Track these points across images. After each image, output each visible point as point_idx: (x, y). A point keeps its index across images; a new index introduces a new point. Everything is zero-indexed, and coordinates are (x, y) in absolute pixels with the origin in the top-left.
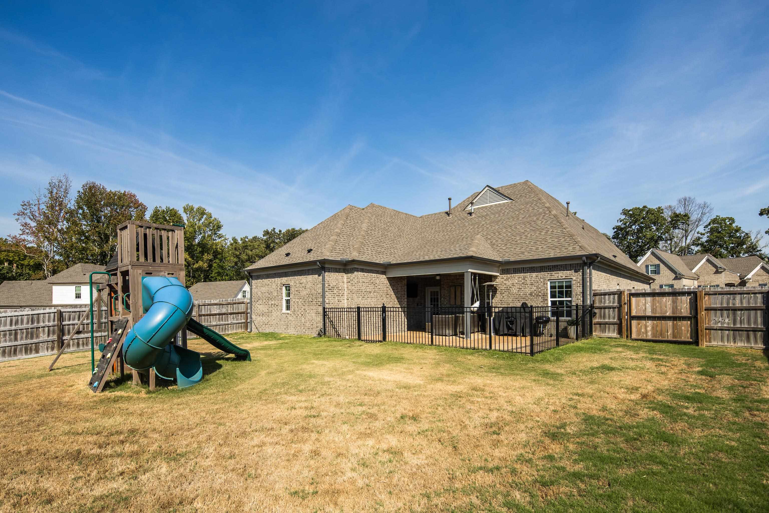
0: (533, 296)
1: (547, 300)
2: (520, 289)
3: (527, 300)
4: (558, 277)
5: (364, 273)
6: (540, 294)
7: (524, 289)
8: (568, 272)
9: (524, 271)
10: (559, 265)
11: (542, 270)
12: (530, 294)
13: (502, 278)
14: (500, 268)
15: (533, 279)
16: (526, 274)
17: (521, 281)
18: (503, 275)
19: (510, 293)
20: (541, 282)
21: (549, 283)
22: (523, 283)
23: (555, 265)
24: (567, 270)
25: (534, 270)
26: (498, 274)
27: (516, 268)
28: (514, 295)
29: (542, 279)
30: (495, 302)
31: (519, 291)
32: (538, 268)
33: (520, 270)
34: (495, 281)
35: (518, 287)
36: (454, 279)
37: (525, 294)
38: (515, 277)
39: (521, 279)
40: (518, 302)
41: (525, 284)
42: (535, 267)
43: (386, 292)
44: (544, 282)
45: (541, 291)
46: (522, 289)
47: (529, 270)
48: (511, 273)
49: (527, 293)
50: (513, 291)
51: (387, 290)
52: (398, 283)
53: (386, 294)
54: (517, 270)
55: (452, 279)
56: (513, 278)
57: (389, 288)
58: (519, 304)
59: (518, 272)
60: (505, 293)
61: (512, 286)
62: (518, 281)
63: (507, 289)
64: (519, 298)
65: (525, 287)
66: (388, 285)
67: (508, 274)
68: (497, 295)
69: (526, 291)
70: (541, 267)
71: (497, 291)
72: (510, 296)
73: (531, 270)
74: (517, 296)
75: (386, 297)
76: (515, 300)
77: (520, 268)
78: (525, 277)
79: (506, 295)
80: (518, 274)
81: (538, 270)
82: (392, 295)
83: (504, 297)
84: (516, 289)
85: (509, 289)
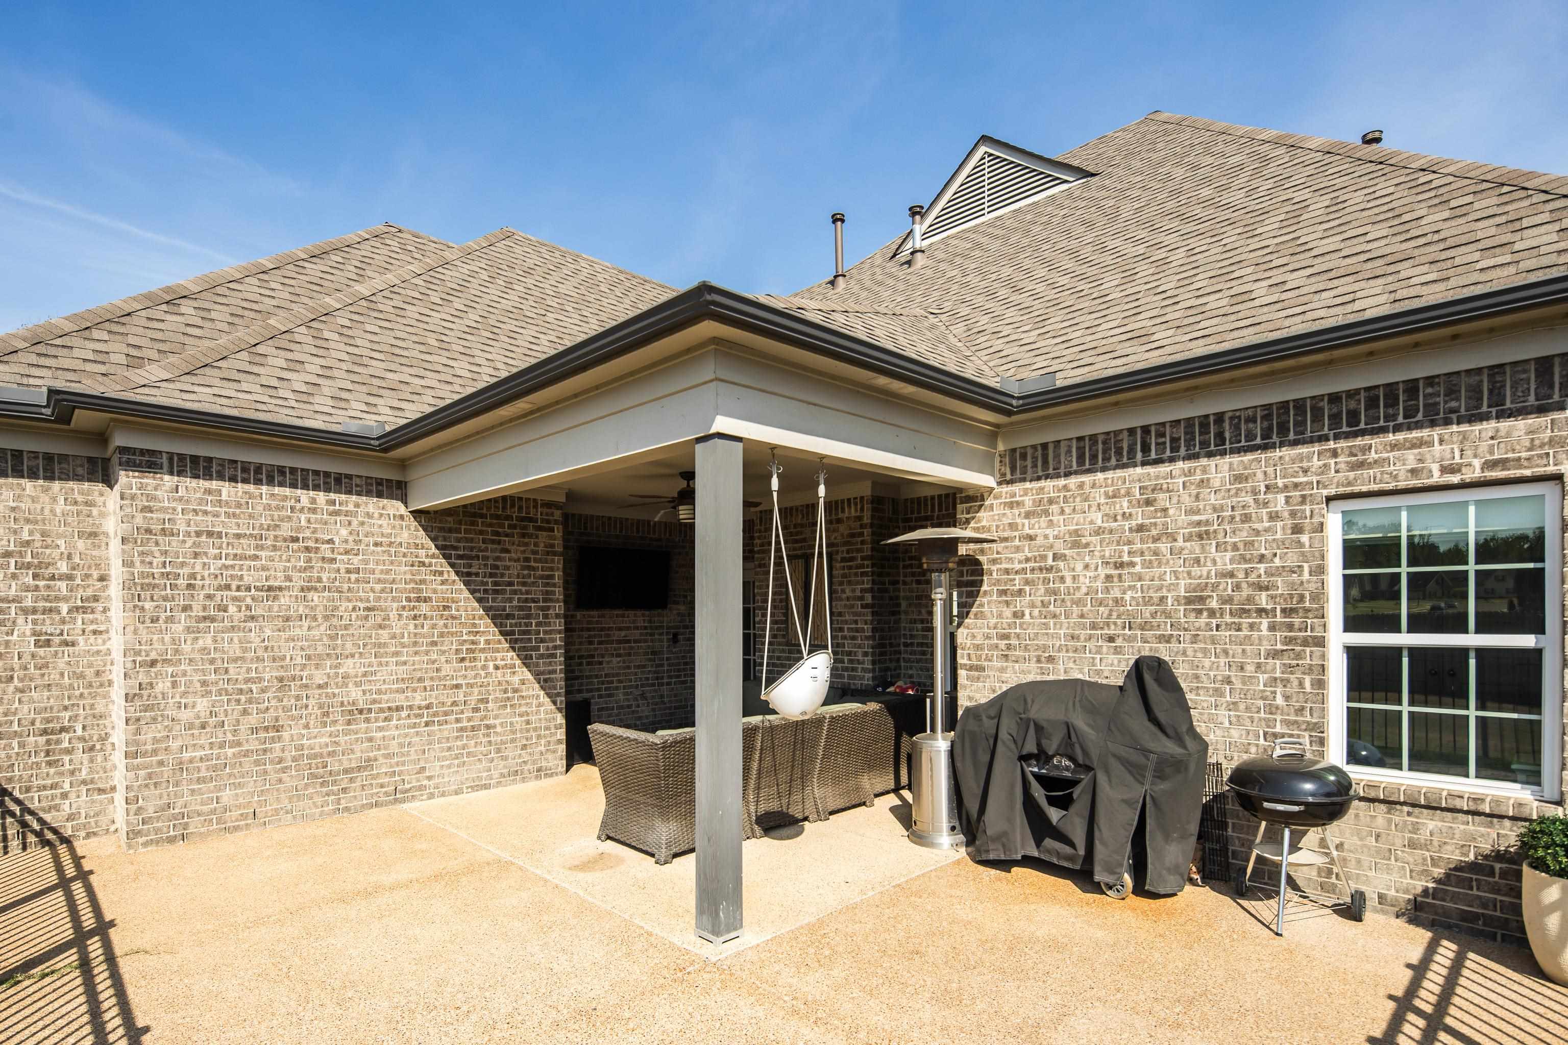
0: (1212, 613)
1: (1320, 642)
2: (1120, 565)
3: (1168, 639)
4: (1414, 472)
5: (214, 484)
6: (1263, 599)
7: (1148, 565)
8: (1519, 427)
9: (1146, 449)
10: (1430, 381)
11: (1283, 430)
12: (1189, 601)
13: (1011, 505)
14: (1001, 447)
15: (1213, 499)
16: (1164, 469)
17: (1126, 516)
18: (1017, 488)
19: (1055, 592)
20: (1274, 517)
21: (1334, 523)
22: (1140, 528)
23: (1391, 388)
24: (1500, 416)
25: (1220, 437)
26: (985, 480)
27: (1093, 438)
28: (1078, 602)
29: (1281, 498)
30: (969, 642)
31: (1116, 579)
32: (1252, 420)
33: (1125, 446)
34: (973, 518)
35: (1107, 554)
36: (802, 526)
37: (1156, 600)
38: (1092, 495)
39: (1125, 504)
40: (1105, 649)
41: (1154, 532)
42: (1230, 414)
43: (412, 585)
44: (1293, 514)
45: (1272, 575)
46: (1132, 564)
47: (1180, 438)
48: (1062, 471)
49: (1164, 590)
50: (1074, 577)
51: (418, 578)
52: (499, 542)
53: (409, 600)
54: (1100, 446)
55: (795, 526)
56: (1078, 499)
57: (433, 568)
58: (1112, 665)
59: (1109, 459)
60: (1027, 588)
61: (1070, 548)
62: (1106, 515)
63: (1041, 569)
64: (1113, 627)
65: (1156, 553)
66: (422, 553)
67: (1047, 477)
68: (977, 603)
69: (1161, 579)
70: (1278, 409)
71: (982, 581)
72: (1058, 611)
73: (1194, 439)
74: (1101, 609)
75: (412, 613)
76: (1086, 640)
77: (1126, 434)
78: (1153, 490)
79: (1032, 605)
80: (1110, 474)
81: (1250, 436)
82: (453, 602)
83: (1023, 615)
84: (1093, 567)
85: (1052, 567)
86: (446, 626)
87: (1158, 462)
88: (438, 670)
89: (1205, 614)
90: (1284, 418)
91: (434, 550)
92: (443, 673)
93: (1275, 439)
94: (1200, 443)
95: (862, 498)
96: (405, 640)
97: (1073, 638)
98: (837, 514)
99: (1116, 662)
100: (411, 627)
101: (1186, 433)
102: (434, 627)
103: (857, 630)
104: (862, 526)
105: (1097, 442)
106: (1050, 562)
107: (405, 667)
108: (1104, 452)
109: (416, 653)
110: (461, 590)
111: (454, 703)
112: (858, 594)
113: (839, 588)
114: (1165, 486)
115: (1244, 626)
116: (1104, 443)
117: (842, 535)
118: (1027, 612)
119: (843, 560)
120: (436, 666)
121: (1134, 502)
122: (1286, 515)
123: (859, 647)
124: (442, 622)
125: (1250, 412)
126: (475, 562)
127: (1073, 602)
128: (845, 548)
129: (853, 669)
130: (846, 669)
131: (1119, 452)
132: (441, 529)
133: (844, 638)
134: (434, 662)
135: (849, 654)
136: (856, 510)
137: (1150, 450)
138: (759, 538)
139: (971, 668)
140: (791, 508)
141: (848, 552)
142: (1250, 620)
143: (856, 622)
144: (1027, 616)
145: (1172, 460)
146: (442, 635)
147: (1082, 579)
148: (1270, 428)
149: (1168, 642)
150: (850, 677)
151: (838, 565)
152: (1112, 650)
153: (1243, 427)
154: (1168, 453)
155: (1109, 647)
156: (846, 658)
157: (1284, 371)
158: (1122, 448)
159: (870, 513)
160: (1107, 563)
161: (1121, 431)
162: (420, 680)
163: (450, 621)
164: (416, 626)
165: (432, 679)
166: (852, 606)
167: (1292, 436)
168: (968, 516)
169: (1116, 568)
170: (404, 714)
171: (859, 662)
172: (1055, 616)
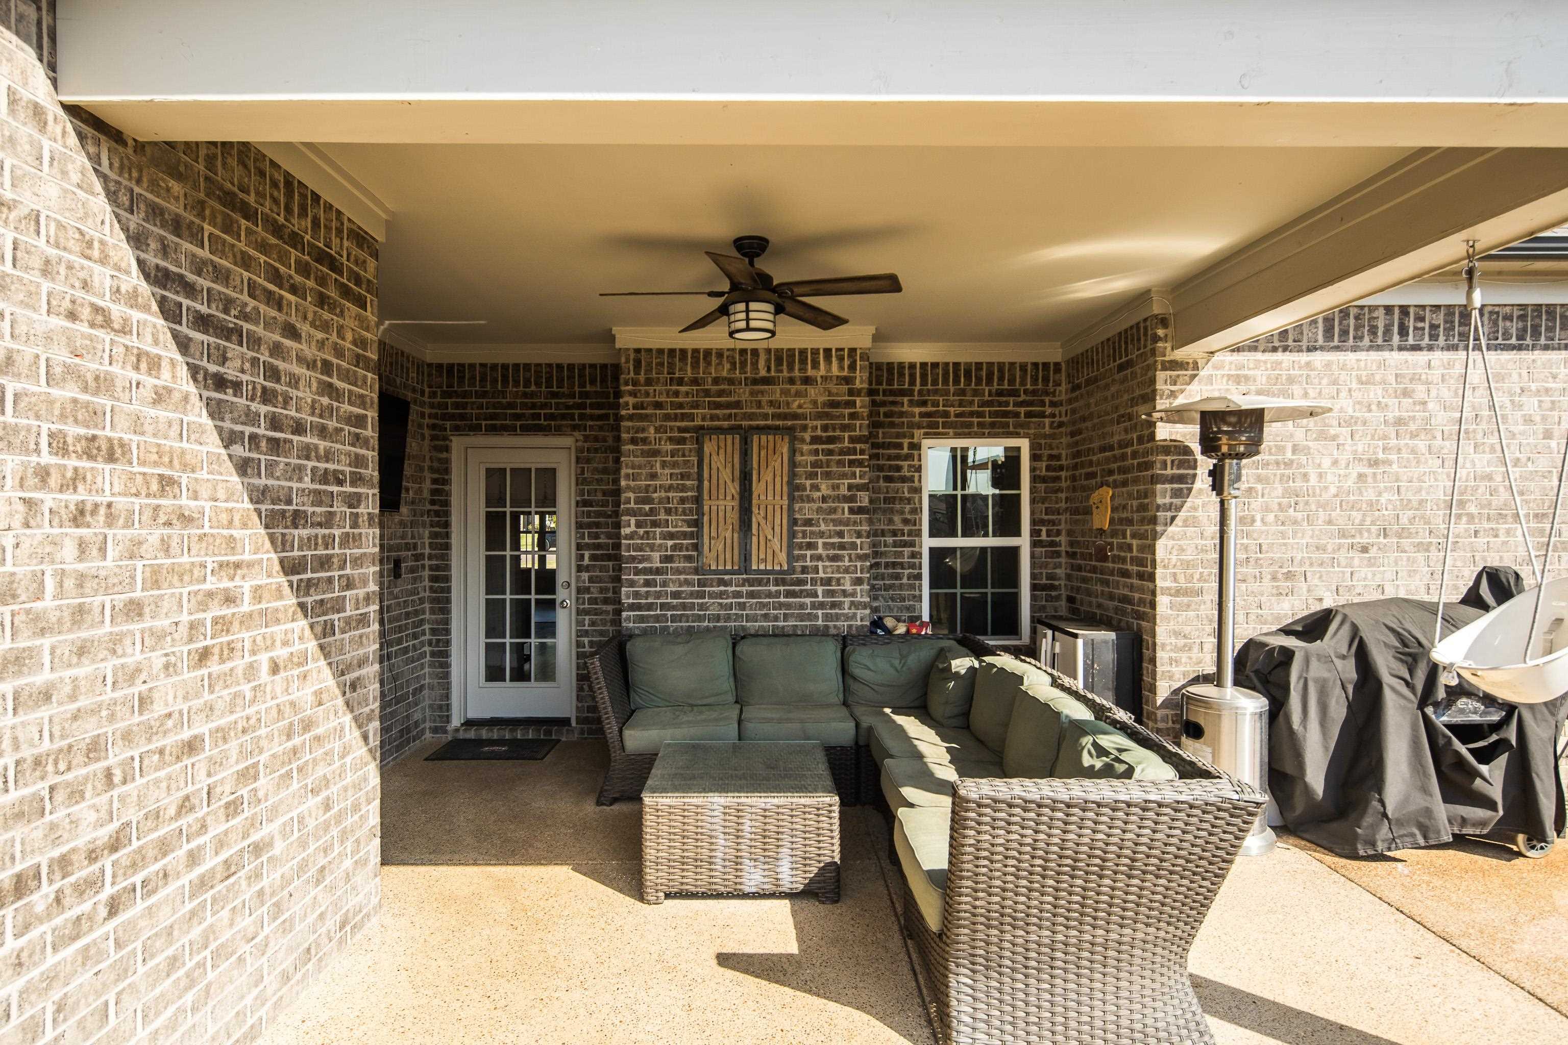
0: (1471, 518)
2: (1374, 463)
3: (1427, 548)
7: (1406, 464)
9: (1403, 332)
11: (1536, 333)
12: (1448, 505)
16: (1421, 357)
20: (1528, 420)
22: (1397, 422)
27: (1344, 310)
28: (1323, 506)
29: (1535, 401)
30: (1174, 558)
31: (1370, 479)
32: (1508, 318)
33: (1381, 325)
34: (1182, 391)
35: (1360, 449)
36: (731, 381)
37: (1415, 504)
38: (1342, 378)
39: (1380, 392)
40: (1356, 562)
41: (1413, 427)
42: (1490, 308)
43: (68, 392)
44: (1544, 419)
45: (1527, 479)
46: (1389, 463)
47: (1439, 326)
48: (1304, 344)
49: (1423, 493)
50: (1320, 475)
51: (90, 366)
52: (279, 304)
53: (59, 444)
54: (1352, 321)
55: (716, 381)
56: (1325, 381)
57: (132, 341)
58: (1365, 579)
59: (1361, 338)
60: (1259, 487)
61: (1316, 440)
62: (1359, 403)
63: (1277, 463)
64: (1366, 534)
65: (1413, 451)
66: (102, 276)
67: (1285, 349)
68: (1187, 505)
69: (1420, 480)
70: (1533, 311)
71: (1195, 475)
72: (1299, 515)
73: (1454, 329)
74: (1354, 513)
75: (72, 498)
76: (1334, 551)
77: (1382, 311)
78: (1411, 380)
79: (1267, 509)
80: (1362, 355)
81: (1507, 335)
82: (185, 467)
83: (1253, 521)
84: (1343, 464)
85: (1292, 461)
86: (165, 547)
87: (1416, 348)
88: (144, 702)
89: (1464, 519)
90: (1537, 321)
91: (134, 280)
92: (159, 709)
93: (1529, 341)
94: (1460, 334)
95: (853, 351)
96: (48, 603)
97: (1318, 548)
98: (803, 369)
99: (1370, 576)
100: (69, 551)
101: (1446, 322)
102: (133, 551)
103: (842, 547)
104: (851, 392)
105: (1348, 315)
106: (1289, 455)
107: (44, 713)
108: (1357, 329)
109: (82, 651)
110: (201, 428)
111: (185, 806)
112: (844, 491)
113: (808, 483)
114: (1424, 377)
115: (1501, 532)
116: (1357, 318)
117: (815, 403)
118: (1258, 518)
119: (815, 440)
120: (139, 688)
121: (1391, 391)
122: (1538, 419)
123: (847, 571)
124: (154, 536)
125: (1508, 309)
126: (233, 349)
127: (1319, 505)
128: (819, 423)
129: (834, 605)
130: (822, 605)
131: (1373, 331)
132: (155, 213)
133: (819, 558)
134: (133, 675)
135: (827, 582)
136: (841, 368)
137: (1407, 334)
138: (633, 394)
139: (1178, 592)
140: (708, 353)
141: (825, 428)
142: (1507, 526)
143: (840, 534)
144: (1258, 523)
145: (1430, 348)
146: (155, 580)
147: (1330, 478)
148: (1525, 330)
149: (1427, 550)
150: (827, 617)
151: (806, 448)
152: (1365, 562)
153: (1501, 323)
154: (1426, 340)
155: (1361, 559)
156: (820, 590)
157: (1536, 273)
158: (1376, 327)
159: (866, 375)
160: (1360, 460)
161: (1377, 307)
162: (95, 749)
163: (175, 532)
164: (82, 546)
165: (127, 737)
166: (833, 511)
167: (1543, 341)
168: (1173, 388)
169: (1370, 466)
170: (41, 898)
171: (844, 593)
172: (1295, 522)
